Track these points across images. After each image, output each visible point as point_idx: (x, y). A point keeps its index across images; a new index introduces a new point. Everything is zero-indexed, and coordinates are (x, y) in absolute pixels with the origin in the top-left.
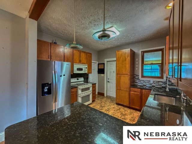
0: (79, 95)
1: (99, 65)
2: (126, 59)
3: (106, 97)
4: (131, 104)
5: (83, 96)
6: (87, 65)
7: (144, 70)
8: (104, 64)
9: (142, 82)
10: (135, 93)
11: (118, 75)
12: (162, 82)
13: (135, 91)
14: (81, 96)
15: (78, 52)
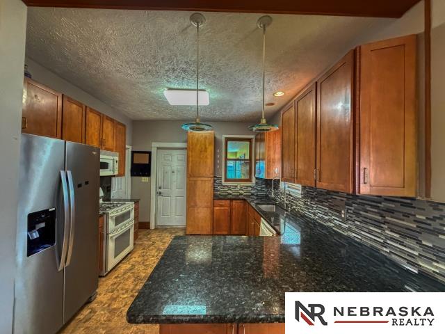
0: (110, 235)
1: (135, 155)
2: (206, 148)
3: (156, 229)
4: (215, 230)
5: (116, 236)
6: (118, 154)
7: (228, 168)
8: (150, 153)
9: (226, 189)
10: (222, 208)
11: (191, 179)
12: (250, 187)
13: (221, 206)
14: (114, 238)
15: (98, 117)
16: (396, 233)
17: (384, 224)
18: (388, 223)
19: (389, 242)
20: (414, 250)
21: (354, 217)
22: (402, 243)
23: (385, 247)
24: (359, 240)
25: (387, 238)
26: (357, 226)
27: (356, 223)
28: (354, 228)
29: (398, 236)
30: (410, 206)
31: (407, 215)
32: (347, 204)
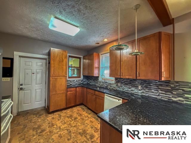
8: (12, 59)
9: (69, 82)
10: (72, 92)
12: (80, 80)
16: (163, 91)
17: (158, 89)
18: (160, 89)
19: (160, 94)
20: (170, 95)
21: (145, 88)
22: (166, 94)
23: (159, 96)
24: (147, 96)
25: (160, 93)
26: (146, 91)
27: (146, 90)
28: (145, 92)
29: (164, 92)
30: (169, 83)
31: (167, 86)
32: (141, 84)
